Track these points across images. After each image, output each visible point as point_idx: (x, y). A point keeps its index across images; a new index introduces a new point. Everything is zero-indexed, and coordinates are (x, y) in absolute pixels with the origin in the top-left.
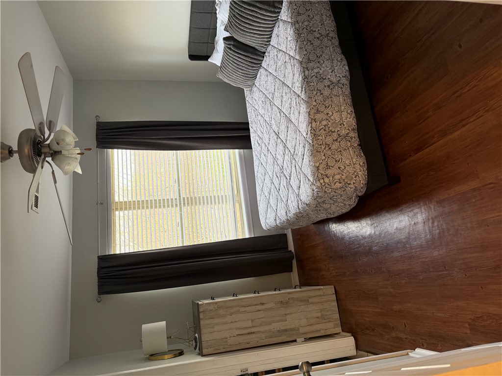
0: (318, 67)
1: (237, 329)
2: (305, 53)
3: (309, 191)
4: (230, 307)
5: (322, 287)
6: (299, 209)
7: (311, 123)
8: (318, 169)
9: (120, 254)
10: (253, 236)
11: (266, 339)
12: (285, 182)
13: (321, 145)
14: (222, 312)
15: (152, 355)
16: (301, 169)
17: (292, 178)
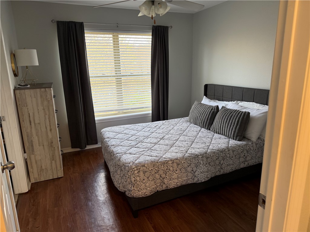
0: (203, 163)
1: (34, 113)
2: (212, 156)
3: (129, 161)
4: (49, 109)
5: (62, 169)
6: (116, 154)
7: (171, 161)
8: (143, 166)
9: (85, 37)
10: (96, 122)
11: (27, 133)
12: (133, 144)
13: (158, 167)
14: (46, 103)
15: (14, 55)
16: (142, 155)
17: (136, 149)
